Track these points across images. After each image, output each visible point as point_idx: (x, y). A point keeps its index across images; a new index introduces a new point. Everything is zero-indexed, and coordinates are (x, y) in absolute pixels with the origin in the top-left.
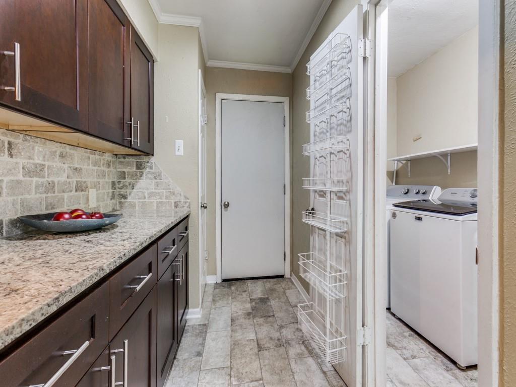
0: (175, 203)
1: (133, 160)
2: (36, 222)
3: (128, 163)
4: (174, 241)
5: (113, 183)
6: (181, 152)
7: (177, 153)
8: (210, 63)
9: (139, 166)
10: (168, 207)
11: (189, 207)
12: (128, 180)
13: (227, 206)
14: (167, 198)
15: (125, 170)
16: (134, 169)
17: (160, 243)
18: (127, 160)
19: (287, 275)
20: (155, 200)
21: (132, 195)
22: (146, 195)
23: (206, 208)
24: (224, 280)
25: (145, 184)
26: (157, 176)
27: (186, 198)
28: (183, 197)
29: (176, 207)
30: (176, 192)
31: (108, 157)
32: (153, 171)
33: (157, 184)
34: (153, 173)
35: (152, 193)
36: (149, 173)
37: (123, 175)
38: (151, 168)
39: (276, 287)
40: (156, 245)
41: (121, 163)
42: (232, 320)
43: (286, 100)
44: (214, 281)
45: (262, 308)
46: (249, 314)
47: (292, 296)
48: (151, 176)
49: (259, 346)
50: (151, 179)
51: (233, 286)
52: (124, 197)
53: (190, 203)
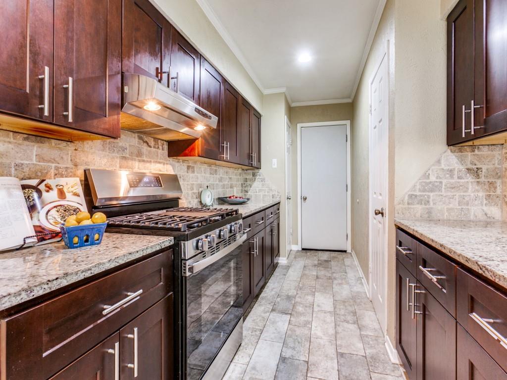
0: (272, 195)
1: (251, 172)
2: (225, 199)
4: (272, 213)
5: (242, 184)
6: (275, 166)
7: (274, 167)
8: (293, 105)
9: (254, 175)
10: (268, 197)
11: (280, 198)
12: (249, 183)
13: (305, 199)
14: (268, 192)
15: (247, 177)
16: (251, 176)
17: (266, 210)
18: (248, 172)
19: (349, 250)
20: (262, 194)
21: (251, 191)
22: (257, 190)
23: (290, 199)
24: (303, 249)
25: (257, 185)
26: (263, 180)
27: (278, 192)
28: (276, 192)
29: (273, 198)
30: (273, 189)
31: (240, 171)
33: (263, 185)
34: (261, 178)
35: (260, 190)
36: (259, 178)
37: (246, 180)
38: (260, 176)
39: (339, 256)
40: (264, 211)
41: (245, 173)
42: (305, 267)
43: (348, 122)
44: (297, 249)
45: (325, 264)
46: (315, 265)
47: (348, 262)
48: (260, 180)
49: (317, 277)
50: (260, 182)
51: (309, 253)
52: (247, 192)
53: (281, 196)
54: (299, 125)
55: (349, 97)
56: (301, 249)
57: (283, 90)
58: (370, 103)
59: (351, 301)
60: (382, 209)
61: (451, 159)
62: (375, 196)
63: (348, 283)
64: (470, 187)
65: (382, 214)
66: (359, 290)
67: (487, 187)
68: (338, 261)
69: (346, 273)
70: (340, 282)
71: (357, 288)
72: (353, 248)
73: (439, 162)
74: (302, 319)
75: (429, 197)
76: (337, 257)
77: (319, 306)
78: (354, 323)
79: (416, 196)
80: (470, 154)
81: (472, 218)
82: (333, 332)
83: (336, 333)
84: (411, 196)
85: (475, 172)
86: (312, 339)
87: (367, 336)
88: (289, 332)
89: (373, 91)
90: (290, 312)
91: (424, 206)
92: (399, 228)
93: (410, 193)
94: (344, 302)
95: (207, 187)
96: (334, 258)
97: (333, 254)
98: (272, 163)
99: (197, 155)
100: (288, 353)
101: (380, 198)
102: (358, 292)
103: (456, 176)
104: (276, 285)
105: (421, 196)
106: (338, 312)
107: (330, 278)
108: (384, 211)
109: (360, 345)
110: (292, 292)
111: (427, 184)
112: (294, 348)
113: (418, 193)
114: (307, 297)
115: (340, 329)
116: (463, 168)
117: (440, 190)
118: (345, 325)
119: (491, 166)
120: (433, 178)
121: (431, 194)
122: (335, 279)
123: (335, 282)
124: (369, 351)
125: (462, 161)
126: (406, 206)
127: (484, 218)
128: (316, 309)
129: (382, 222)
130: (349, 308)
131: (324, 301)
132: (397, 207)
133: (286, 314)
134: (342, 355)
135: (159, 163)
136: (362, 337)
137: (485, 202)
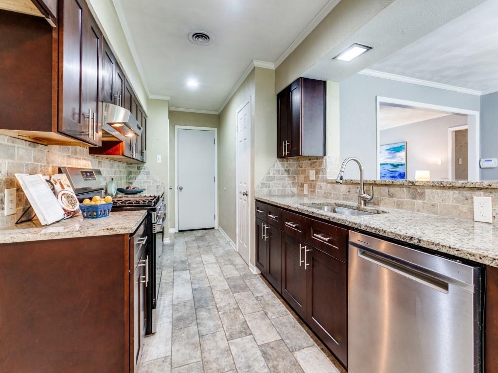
1: (136, 165)
3: (133, 166)
5: (126, 176)
6: (160, 161)
7: (158, 162)
9: (139, 168)
10: (153, 188)
11: (164, 188)
12: (133, 175)
13: (181, 189)
14: (152, 183)
15: (132, 170)
16: (136, 170)
18: (132, 165)
19: (216, 227)
20: (146, 185)
22: (142, 182)
23: (171, 189)
24: (180, 231)
25: (141, 177)
26: (148, 173)
27: (162, 184)
29: (157, 188)
30: (157, 180)
31: (125, 164)
32: (146, 170)
33: (148, 177)
34: (146, 172)
35: (145, 181)
36: (143, 171)
37: (130, 173)
38: (145, 169)
39: (210, 232)
41: (130, 167)
42: (186, 242)
43: (216, 130)
44: (174, 232)
45: (202, 238)
46: (194, 240)
47: (217, 234)
48: (145, 173)
49: (199, 247)
50: (144, 174)
51: (185, 233)
52: (131, 183)
53: (164, 186)
54: (177, 127)
55: (217, 111)
56: (177, 231)
57: (168, 98)
58: (237, 125)
59: (226, 255)
60: (247, 192)
61: (279, 165)
62: (241, 184)
63: (221, 246)
64: (286, 179)
65: (247, 195)
66: (229, 249)
67: (292, 179)
68: (210, 235)
69: (218, 241)
70: (215, 246)
71: (228, 248)
72: (220, 224)
73: (274, 166)
74: (198, 270)
75: (270, 184)
76: (208, 233)
77: (206, 261)
78: (231, 264)
79: (264, 183)
80: (286, 163)
81: (287, 193)
82: (220, 271)
83: (222, 271)
84: (262, 184)
85: (288, 171)
86: (209, 277)
87: (239, 268)
88: (192, 278)
89: (239, 119)
90: (188, 269)
91: (268, 189)
92: (257, 201)
93: (262, 182)
94: (222, 256)
95: (112, 179)
96: (206, 234)
97: (205, 231)
98: (156, 158)
99: (121, 154)
100: (196, 286)
101: (245, 185)
102: (229, 250)
103: (281, 173)
104: (169, 257)
105: (267, 183)
106: (220, 262)
107: (208, 246)
108: (248, 193)
109: (236, 272)
110: (184, 258)
111: (269, 177)
112: (199, 283)
113: (265, 182)
114: (196, 259)
115: (223, 269)
116: (283, 169)
117: (275, 181)
118: (226, 266)
119: (294, 169)
120: (271, 174)
121: (271, 182)
122: (212, 245)
123: (212, 247)
124: (241, 274)
125: (283, 166)
126: (260, 189)
127: (291, 193)
128: (205, 263)
129: (247, 200)
130: (226, 259)
131: (209, 258)
132: (256, 190)
133: (186, 270)
134: (228, 279)
135: (85, 159)
136: (237, 269)
137: (292, 186)
